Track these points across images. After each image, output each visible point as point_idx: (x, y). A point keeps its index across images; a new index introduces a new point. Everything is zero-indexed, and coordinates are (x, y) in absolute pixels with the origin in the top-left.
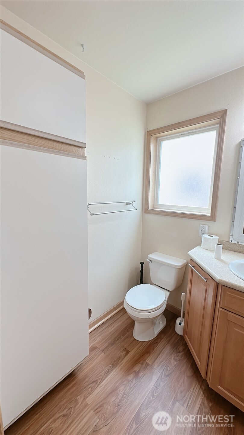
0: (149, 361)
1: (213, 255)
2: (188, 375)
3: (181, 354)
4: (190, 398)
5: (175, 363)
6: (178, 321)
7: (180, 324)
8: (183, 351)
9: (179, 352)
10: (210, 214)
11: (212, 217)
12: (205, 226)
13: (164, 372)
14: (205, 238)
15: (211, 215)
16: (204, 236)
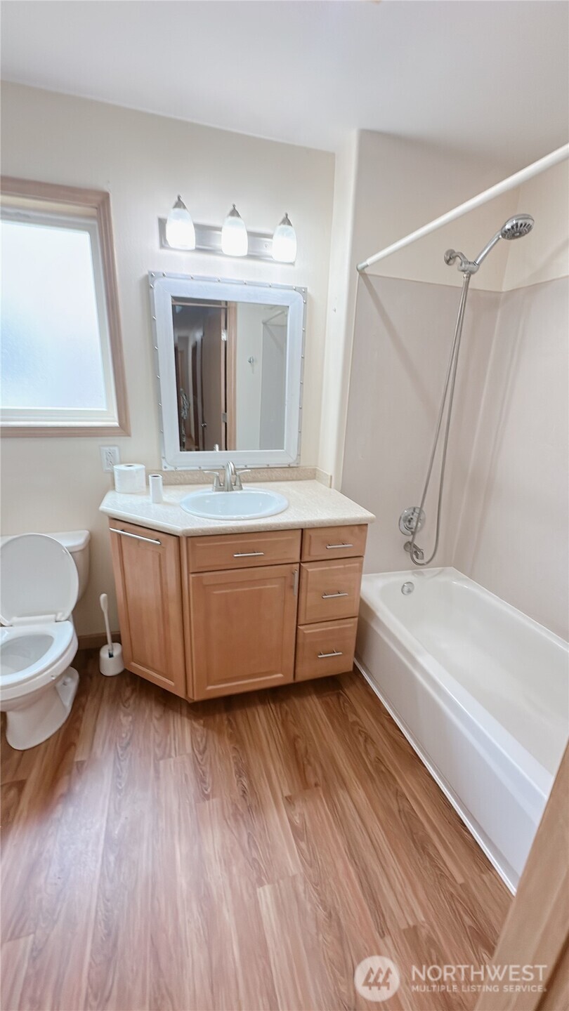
0: (80, 755)
1: (149, 499)
2: (158, 716)
3: (131, 701)
4: (175, 739)
5: (130, 718)
6: (104, 654)
7: (111, 656)
8: (132, 693)
9: (129, 699)
10: (116, 424)
11: (124, 428)
12: (111, 448)
13: (118, 747)
14: (121, 472)
15: (120, 424)
16: (116, 467)
